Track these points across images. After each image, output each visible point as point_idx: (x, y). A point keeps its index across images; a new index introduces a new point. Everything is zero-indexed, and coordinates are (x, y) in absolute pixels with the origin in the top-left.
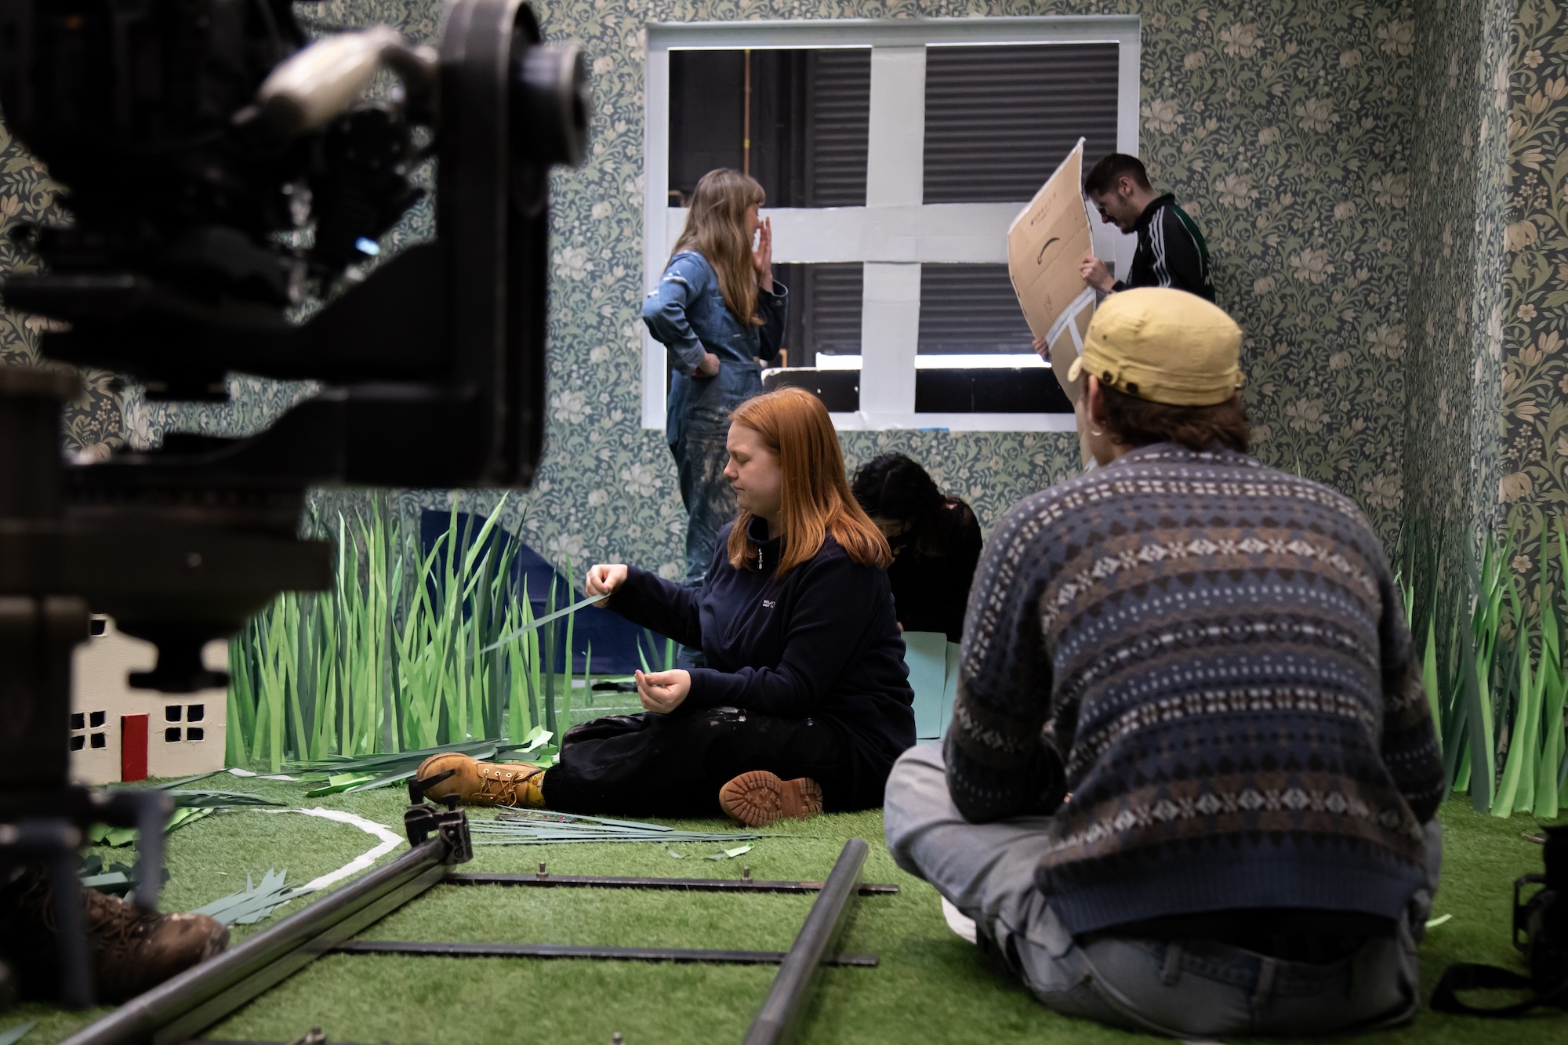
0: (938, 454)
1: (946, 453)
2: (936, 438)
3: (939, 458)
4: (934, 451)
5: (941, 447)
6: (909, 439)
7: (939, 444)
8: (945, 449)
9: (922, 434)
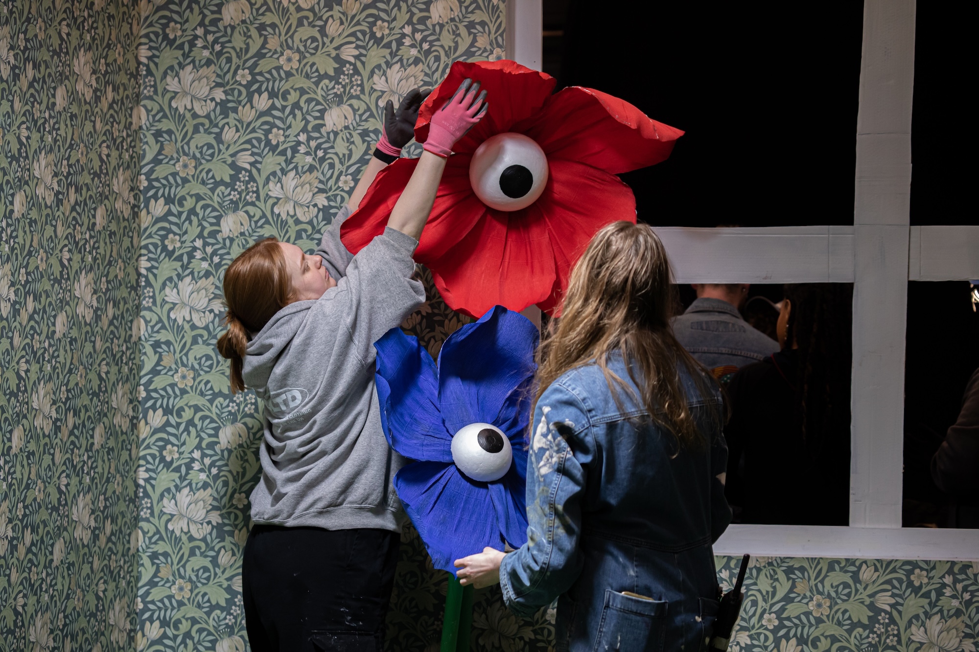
0: (954, 597)
1: (967, 596)
2: (950, 572)
3: (955, 603)
4: (948, 592)
5: (959, 587)
6: (909, 573)
7: (956, 581)
8: (965, 589)
9: (930, 566)
